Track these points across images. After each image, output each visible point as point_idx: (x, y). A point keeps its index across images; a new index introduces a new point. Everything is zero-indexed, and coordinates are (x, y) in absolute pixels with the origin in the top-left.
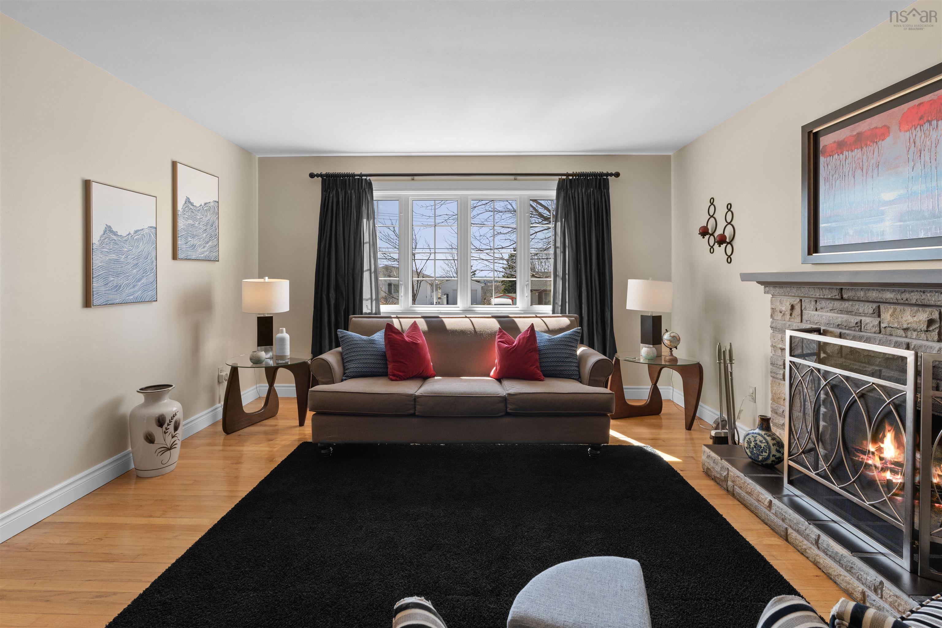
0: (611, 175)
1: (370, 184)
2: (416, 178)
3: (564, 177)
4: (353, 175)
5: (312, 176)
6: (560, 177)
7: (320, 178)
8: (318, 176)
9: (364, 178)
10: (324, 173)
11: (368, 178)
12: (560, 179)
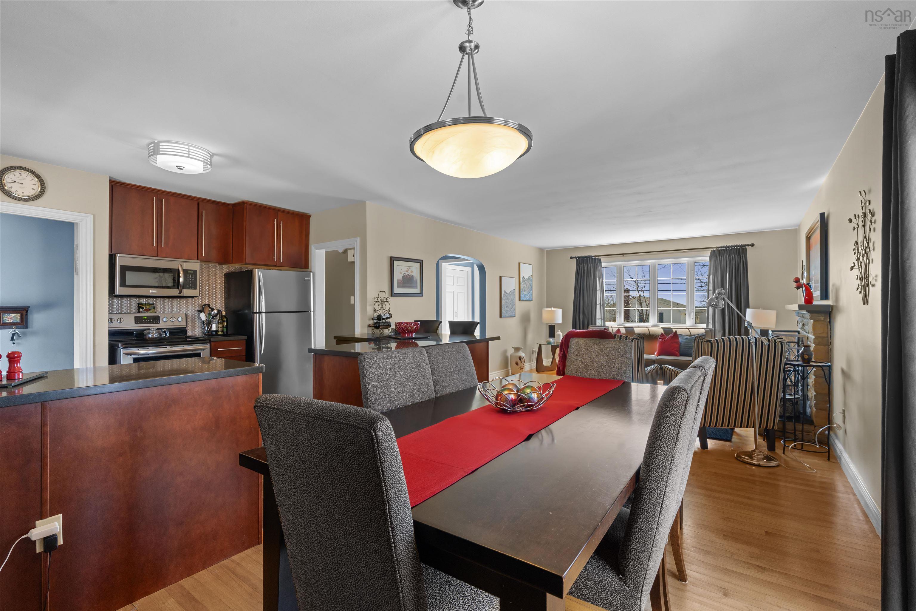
0: (748, 245)
1: (600, 261)
2: (625, 255)
3: (715, 249)
4: (592, 256)
5: (571, 258)
6: (712, 249)
7: (575, 259)
8: (574, 258)
9: (597, 257)
10: (577, 256)
11: (599, 257)
12: (711, 250)
